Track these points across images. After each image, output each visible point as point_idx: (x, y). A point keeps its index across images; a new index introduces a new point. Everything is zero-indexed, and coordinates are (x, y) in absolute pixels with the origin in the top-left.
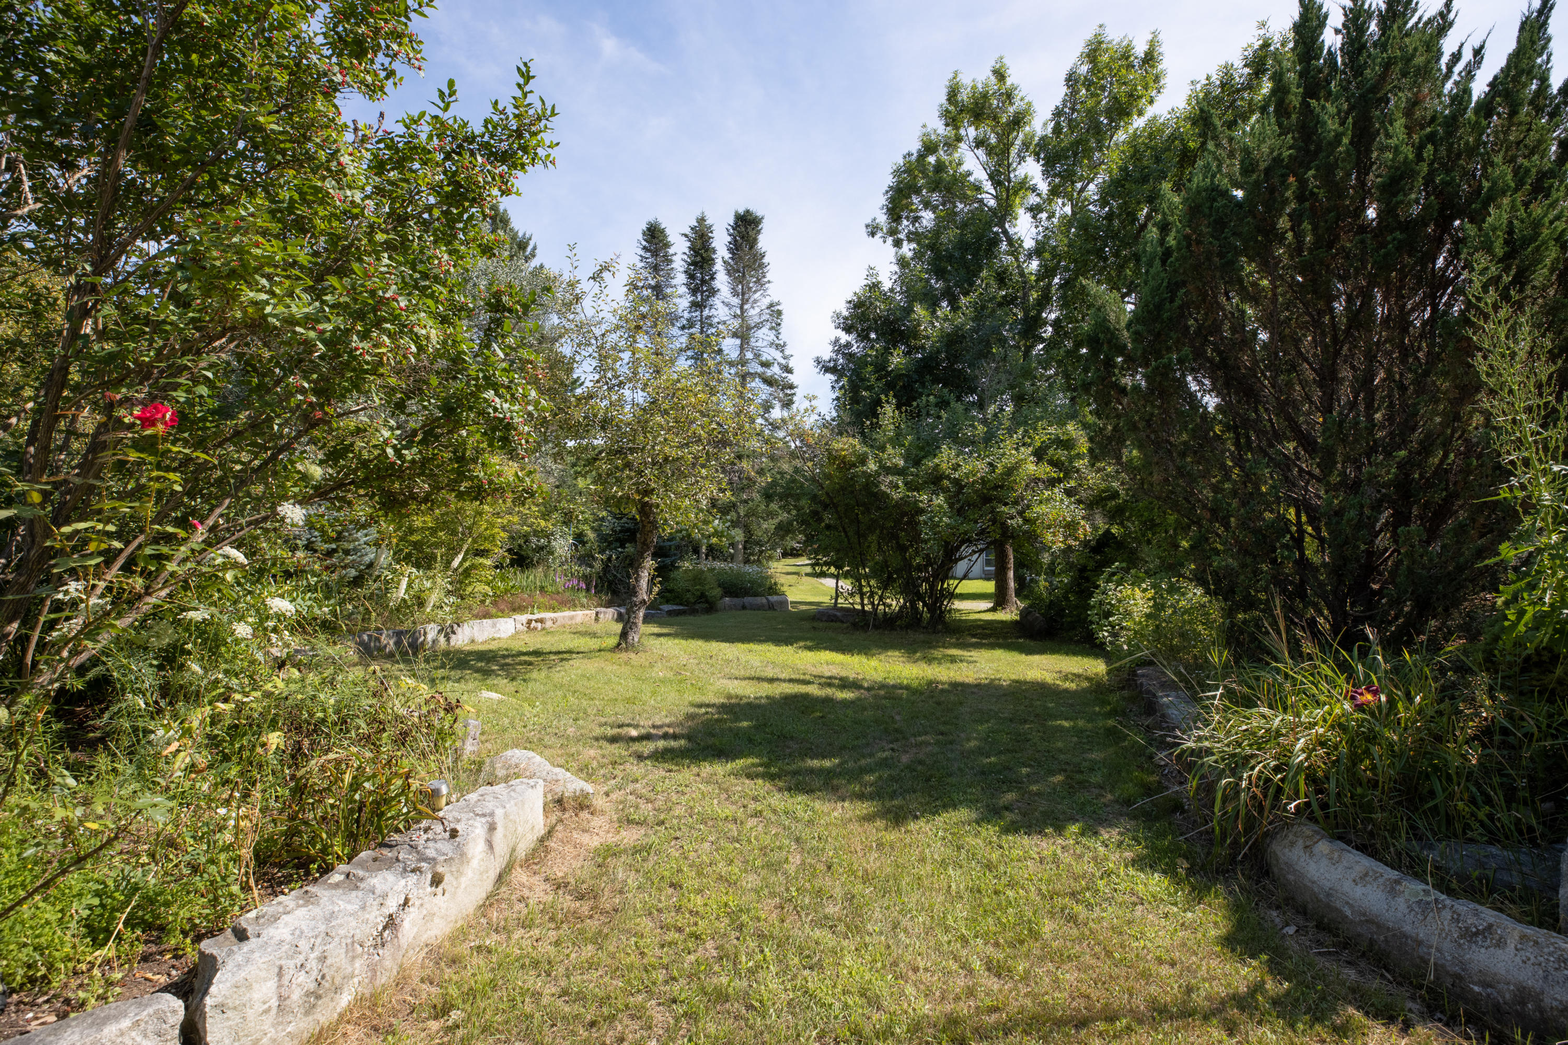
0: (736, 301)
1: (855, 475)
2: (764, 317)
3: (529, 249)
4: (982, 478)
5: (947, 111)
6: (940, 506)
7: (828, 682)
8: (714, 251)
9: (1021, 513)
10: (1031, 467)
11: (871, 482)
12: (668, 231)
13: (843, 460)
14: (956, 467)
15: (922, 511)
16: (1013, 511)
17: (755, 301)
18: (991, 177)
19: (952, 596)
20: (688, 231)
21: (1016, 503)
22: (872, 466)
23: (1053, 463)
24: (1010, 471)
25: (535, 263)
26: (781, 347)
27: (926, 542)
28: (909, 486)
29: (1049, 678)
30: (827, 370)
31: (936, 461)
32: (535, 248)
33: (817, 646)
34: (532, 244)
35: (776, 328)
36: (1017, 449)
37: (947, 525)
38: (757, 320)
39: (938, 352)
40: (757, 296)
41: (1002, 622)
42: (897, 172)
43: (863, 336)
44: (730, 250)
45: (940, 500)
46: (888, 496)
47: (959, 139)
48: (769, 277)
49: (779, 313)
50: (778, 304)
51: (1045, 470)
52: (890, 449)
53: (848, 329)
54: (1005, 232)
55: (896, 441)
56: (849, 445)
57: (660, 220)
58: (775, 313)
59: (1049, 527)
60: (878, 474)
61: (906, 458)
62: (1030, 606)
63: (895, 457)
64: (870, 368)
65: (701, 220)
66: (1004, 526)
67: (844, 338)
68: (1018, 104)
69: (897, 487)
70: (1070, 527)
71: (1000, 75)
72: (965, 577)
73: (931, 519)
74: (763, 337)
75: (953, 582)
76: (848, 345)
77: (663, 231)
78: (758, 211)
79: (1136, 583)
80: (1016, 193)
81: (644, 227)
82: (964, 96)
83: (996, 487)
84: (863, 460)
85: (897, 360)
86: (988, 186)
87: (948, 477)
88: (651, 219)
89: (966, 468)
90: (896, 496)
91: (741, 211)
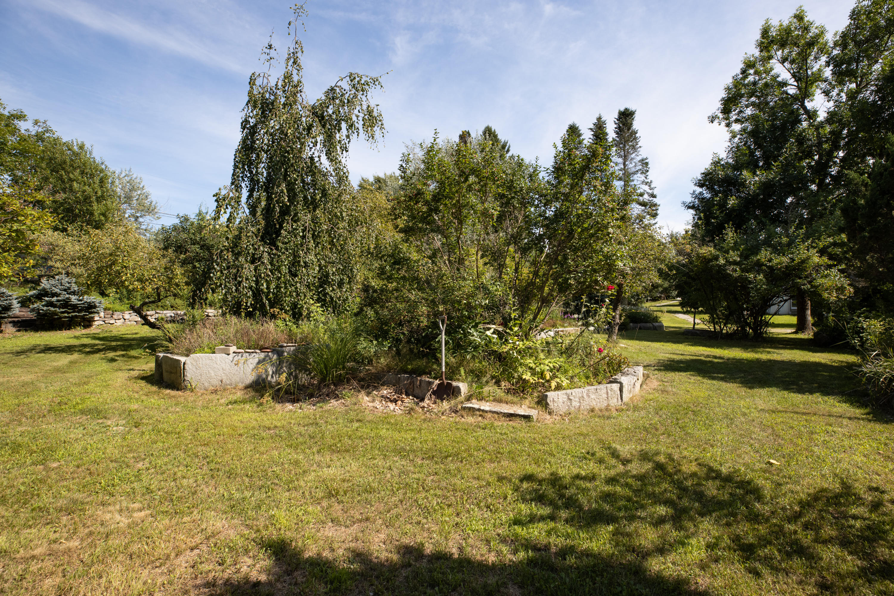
0: (620, 160)
1: (712, 266)
2: (638, 168)
3: (507, 148)
4: (786, 266)
5: (762, 43)
6: (760, 280)
7: (708, 356)
8: (607, 134)
9: (810, 282)
10: (816, 259)
11: (721, 269)
12: (580, 128)
13: (705, 258)
14: (770, 260)
15: (750, 282)
16: (805, 282)
17: (632, 159)
18: (794, 76)
19: (768, 324)
20: (592, 126)
21: (807, 277)
22: (722, 261)
23: (831, 257)
24: (803, 262)
25: (510, 154)
26: (649, 184)
27: (753, 297)
28: (742, 270)
29: (823, 361)
30: (689, 207)
31: (759, 257)
32: (509, 147)
33: (695, 344)
34: (508, 145)
35: (645, 172)
36: (808, 250)
37: (765, 289)
38: (633, 170)
39: (758, 195)
40: (633, 156)
41: (801, 339)
42: (728, 89)
43: (710, 188)
44: (617, 133)
45: (761, 277)
46: (731, 275)
47: (770, 58)
48: (640, 144)
49: (647, 164)
50: (647, 159)
51: (825, 260)
52: (731, 252)
53: (701, 185)
54: (805, 108)
55: (735, 248)
56: (707, 250)
57: (576, 123)
58: (644, 163)
59: (827, 289)
60: (725, 265)
61: (740, 256)
62: (820, 330)
63: (734, 256)
64: (716, 207)
65: (599, 119)
66: (799, 289)
67: (698, 190)
68: (814, 31)
69: (736, 271)
70: (841, 289)
71: (799, 17)
72: (775, 314)
73: (756, 286)
74: (638, 179)
75: (768, 317)
76: (701, 193)
77: (577, 128)
78: (632, 108)
79: (876, 317)
80: (812, 84)
81: (567, 128)
82: (773, 33)
83: (794, 269)
84: (716, 258)
85: (732, 202)
86: (792, 81)
87: (766, 265)
88: (571, 123)
89: (775, 261)
90: (735, 275)
91: (622, 109)
